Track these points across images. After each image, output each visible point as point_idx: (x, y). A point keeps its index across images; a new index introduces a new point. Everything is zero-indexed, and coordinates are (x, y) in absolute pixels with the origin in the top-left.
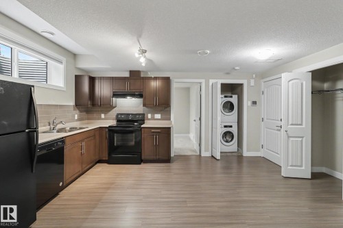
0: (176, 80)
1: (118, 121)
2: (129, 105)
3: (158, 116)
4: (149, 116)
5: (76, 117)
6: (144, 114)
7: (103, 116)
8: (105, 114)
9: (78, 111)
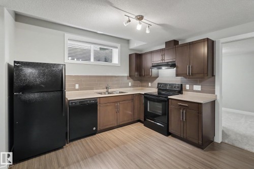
0: (222, 40)
1: (159, 89)
2: (167, 75)
3: (197, 87)
4: (188, 87)
5: (130, 84)
6: (182, 85)
7: (150, 84)
8: (151, 83)
9: (131, 80)
